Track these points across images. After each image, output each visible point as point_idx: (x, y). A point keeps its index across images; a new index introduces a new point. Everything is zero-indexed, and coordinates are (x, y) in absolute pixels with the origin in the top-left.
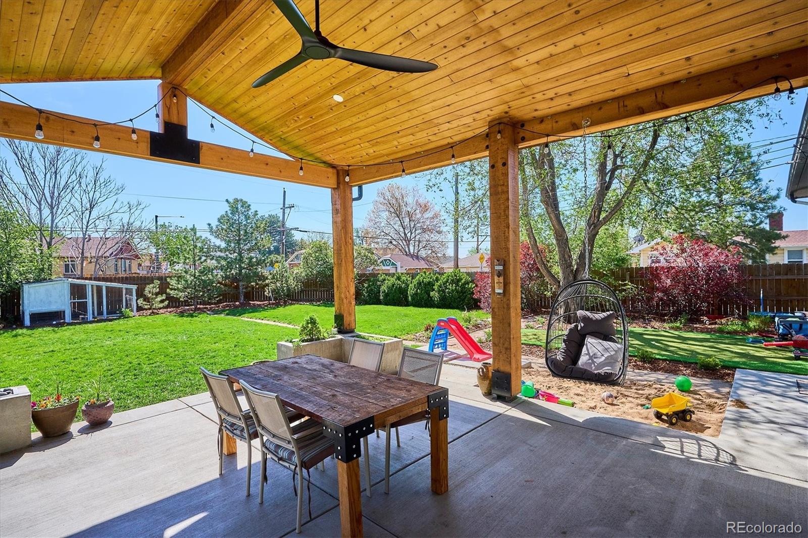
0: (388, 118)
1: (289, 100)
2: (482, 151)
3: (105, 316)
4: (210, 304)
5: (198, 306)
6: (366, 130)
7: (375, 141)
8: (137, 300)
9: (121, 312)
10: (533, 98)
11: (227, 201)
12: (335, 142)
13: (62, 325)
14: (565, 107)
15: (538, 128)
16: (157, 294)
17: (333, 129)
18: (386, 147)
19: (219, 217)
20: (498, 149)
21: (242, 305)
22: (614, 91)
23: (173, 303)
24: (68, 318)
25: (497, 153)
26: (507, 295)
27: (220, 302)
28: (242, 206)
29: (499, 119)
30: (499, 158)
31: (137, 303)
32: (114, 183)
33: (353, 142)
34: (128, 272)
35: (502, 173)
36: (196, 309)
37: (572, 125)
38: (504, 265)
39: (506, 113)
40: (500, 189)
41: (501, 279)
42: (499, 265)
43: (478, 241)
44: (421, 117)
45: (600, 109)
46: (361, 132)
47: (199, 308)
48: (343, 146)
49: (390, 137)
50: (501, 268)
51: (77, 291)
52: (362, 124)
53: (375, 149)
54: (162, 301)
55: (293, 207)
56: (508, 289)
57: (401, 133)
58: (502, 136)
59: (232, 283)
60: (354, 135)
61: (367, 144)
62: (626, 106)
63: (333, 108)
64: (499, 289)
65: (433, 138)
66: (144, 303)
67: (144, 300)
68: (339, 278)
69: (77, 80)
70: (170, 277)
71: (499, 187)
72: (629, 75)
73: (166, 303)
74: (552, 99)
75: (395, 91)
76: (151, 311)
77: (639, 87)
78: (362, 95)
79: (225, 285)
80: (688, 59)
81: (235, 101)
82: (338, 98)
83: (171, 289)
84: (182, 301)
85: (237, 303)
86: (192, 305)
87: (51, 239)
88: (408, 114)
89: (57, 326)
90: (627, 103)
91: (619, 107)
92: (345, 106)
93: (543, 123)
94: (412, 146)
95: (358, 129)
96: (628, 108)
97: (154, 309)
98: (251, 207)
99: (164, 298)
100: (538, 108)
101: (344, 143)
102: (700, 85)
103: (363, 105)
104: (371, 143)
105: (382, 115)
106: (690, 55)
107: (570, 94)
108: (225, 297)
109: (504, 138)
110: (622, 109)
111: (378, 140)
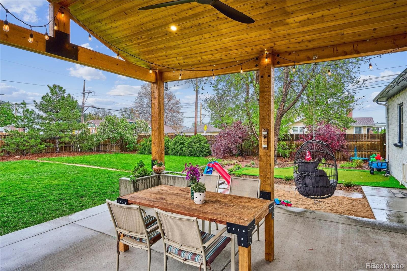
0: (201, 44)
1: (139, 25)
2: (253, 67)
6: (184, 49)
7: (187, 56)
10: (290, 41)
11: (48, 86)
12: (160, 54)
14: (305, 48)
15: (287, 57)
17: (162, 46)
18: (193, 60)
19: (42, 96)
20: (265, 67)
22: (332, 42)
25: (265, 69)
26: (269, 149)
28: (59, 90)
30: (266, 72)
33: (172, 56)
35: (268, 81)
37: (307, 58)
38: (268, 132)
39: (272, 47)
40: (266, 90)
41: (266, 139)
42: (265, 132)
43: (201, 118)
44: (221, 45)
45: (323, 50)
46: (181, 50)
48: (165, 57)
49: (198, 55)
50: (266, 133)
52: (183, 46)
53: (185, 61)
55: (91, 92)
56: (270, 145)
57: (205, 53)
60: (175, 51)
61: (182, 58)
62: (338, 50)
63: (167, 34)
64: (265, 145)
65: (224, 58)
71: (266, 88)
72: (343, 34)
74: (299, 43)
75: (212, 28)
77: (346, 41)
78: (190, 28)
80: (374, 29)
82: (173, 28)
88: (214, 43)
90: (338, 49)
91: (334, 51)
92: (176, 33)
93: (291, 55)
94: (209, 61)
95: (180, 48)
96: (338, 51)
98: (66, 91)
100: (290, 46)
102: (376, 43)
103: (188, 34)
104: (184, 57)
105: (198, 41)
106: (376, 28)
107: (310, 41)
110: (335, 52)
111: (190, 56)
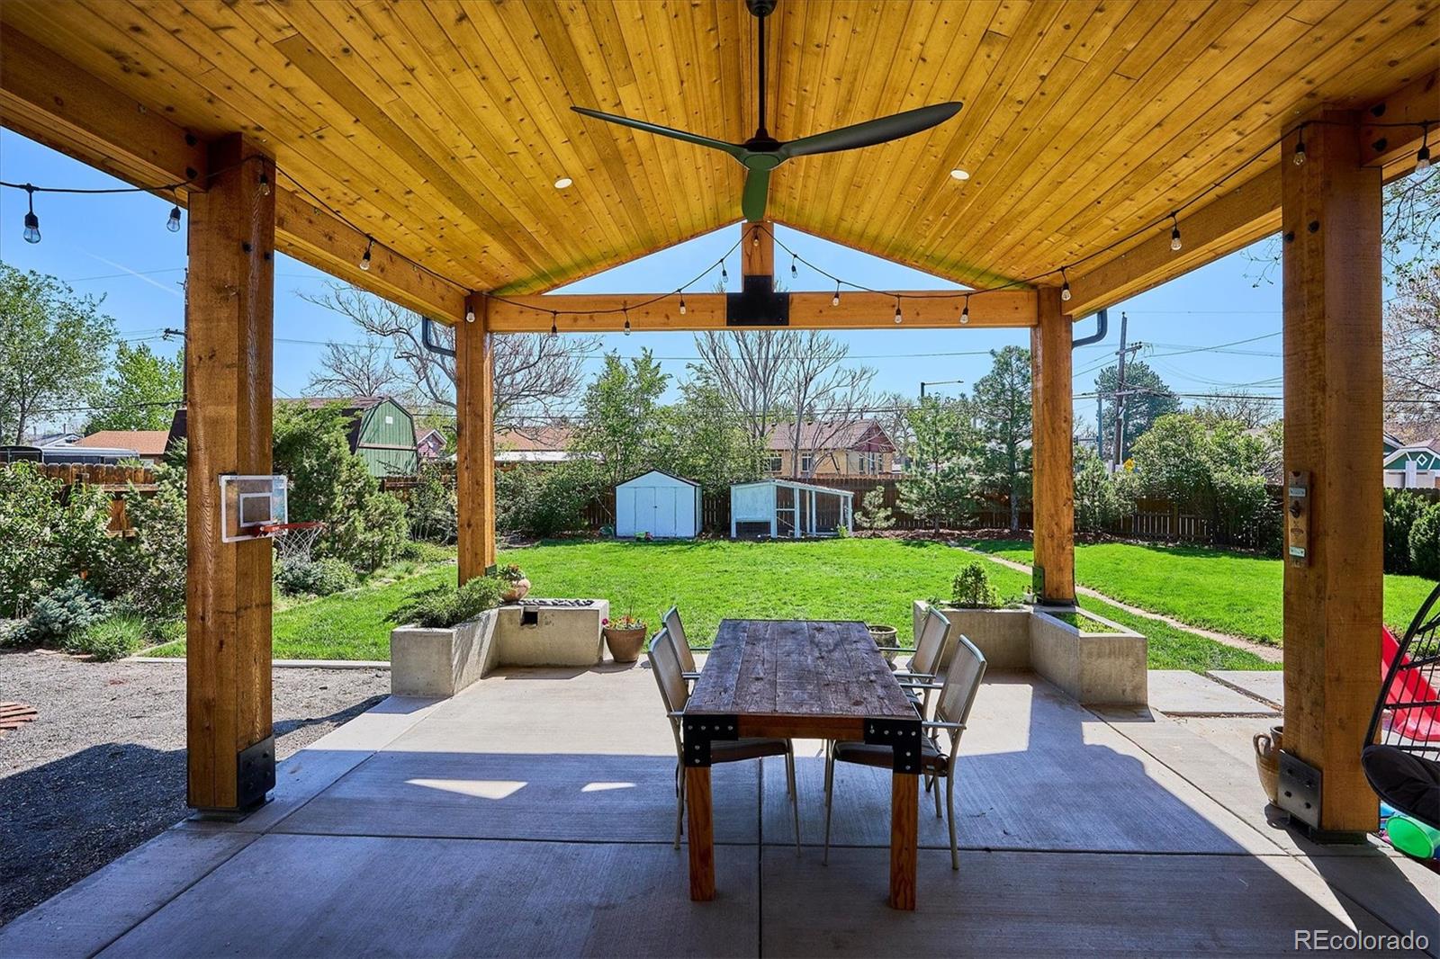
0: (1061, 183)
1: (898, 198)
3: (815, 534)
4: (961, 528)
5: (941, 531)
6: (1038, 212)
7: (1068, 227)
8: (853, 514)
9: (836, 530)
10: (1359, 40)
11: (993, 353)
12: (1006, 244)
13: (764, 540)
15: (1419, 103)
16: (879, 507)
17: (986, 224)
18: (1095, 232)
19: (977, 381)
20: (1301, 190)
21: (1013, 535)
23: (903, 521)
24: (774, 533)
26: (1317, 564)
27: (976, 526)
28: (1019, 359)
29: (1303, 114)
30: (1303, 214)
31: (854, 518)
32: (835, 343)
33: (1034, 238)
34: (877, 471)
35: (1311, 250)
36: (938, 535)
38: (1310, 487)
39: (1311, 95)
40: (1305, 292)
41: (1302, 522)
42: (1298, 485)
44: (1120, 164)
46: (1035, 217)
47: (942, 534)
49: (1090, 214)
50: (1301, 492)
51: (784, 496)
52: (1025, 204)
53: (1078, 240)
54: (887, 518)
56: (1320, 548)
57: (1104, 203)
58: (1308, 156)
59: (1001, 495)
60: (1026, 226)
61: (1059, 236)
63: (965, 192)
64: (1297, 545)
66: (864, 519)
67: (864, 515)
68: (1040, 496)
69: (666, 247)
70: (900, 482)
73: (893, 520)
75: (1037, 133)
76: (870, 532)
78: (991, 157)
79: (989, 498)
81: (841, 219)
82: (960, 175)
83: (902, 501)
84: (916, 520)
85: (1006, 531)
86: (932, 528)
87: (763, 427)
88: (1091, 166)
89: (759, 541)
92: (979, 183)
95: (1024, 214)
97: (876, 529)
99: (889, 513)
100: (1394, 56)
101: (1021, 242)
103: (1004, 173)
104: (1064, 231)
105: (1046, 181)
108: (984, 518)
109: (1315, 160)
111: (1073, 225)
